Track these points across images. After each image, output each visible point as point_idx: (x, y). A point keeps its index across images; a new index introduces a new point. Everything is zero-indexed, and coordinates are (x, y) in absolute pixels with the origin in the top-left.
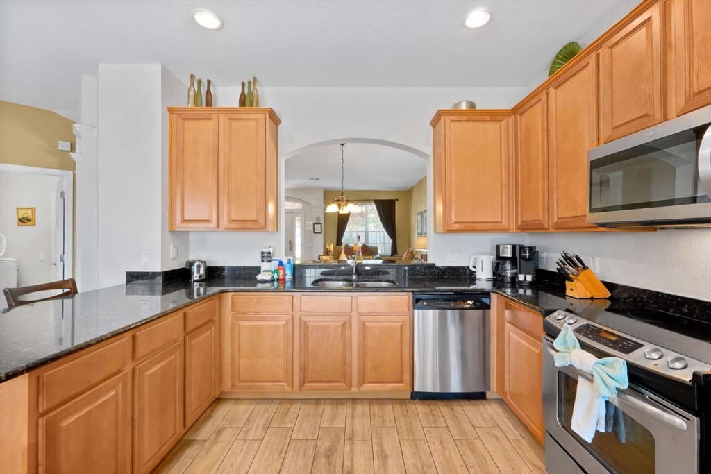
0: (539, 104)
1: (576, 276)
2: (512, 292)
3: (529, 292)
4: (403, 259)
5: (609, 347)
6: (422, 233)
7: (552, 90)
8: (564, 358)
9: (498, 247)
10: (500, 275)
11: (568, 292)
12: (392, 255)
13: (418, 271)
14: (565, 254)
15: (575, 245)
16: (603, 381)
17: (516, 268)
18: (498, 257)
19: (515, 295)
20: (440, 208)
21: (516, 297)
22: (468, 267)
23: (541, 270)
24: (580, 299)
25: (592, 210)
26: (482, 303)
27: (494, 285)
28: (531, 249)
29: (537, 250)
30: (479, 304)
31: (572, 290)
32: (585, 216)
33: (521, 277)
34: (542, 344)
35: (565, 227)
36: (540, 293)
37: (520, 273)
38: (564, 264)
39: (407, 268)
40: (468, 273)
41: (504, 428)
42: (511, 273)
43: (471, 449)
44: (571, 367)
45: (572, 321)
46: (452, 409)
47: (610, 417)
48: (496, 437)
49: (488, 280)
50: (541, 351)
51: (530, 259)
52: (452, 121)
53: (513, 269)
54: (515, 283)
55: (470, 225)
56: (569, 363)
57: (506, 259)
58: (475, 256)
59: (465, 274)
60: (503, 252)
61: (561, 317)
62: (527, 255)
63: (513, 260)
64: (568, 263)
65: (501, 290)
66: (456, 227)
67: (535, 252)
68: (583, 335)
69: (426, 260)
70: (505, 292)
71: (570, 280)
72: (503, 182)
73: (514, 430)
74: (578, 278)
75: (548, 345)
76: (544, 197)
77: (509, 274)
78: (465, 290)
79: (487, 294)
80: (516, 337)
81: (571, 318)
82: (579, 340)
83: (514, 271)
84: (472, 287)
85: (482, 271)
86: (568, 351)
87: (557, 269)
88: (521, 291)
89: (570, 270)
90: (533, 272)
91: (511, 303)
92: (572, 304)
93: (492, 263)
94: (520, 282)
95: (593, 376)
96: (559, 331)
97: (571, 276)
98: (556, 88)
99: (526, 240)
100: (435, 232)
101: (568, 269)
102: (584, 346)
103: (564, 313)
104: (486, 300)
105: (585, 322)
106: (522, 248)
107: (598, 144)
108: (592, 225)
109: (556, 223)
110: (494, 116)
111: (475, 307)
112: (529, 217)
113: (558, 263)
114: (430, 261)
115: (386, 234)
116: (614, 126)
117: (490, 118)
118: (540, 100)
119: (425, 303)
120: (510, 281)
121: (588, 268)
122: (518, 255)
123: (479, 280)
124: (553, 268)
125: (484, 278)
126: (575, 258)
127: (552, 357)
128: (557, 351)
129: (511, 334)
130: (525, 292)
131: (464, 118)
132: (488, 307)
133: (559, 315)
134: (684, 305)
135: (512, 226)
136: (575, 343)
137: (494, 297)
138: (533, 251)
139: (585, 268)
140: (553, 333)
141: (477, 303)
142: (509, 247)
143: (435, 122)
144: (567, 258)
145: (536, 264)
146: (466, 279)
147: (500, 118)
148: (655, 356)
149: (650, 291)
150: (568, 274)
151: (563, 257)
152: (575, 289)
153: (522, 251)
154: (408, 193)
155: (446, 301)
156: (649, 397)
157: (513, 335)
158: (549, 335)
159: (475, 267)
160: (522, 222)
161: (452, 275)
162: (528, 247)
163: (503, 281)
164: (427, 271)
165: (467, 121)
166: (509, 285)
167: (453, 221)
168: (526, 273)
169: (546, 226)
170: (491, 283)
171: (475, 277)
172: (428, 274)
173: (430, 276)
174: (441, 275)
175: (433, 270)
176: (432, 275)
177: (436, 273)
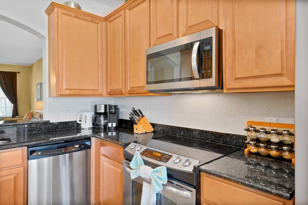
0: (120, 18)
1: (139, 121)
2: (104, 135)
3: (114, 134)
4: (24, 119)
5: (158, 160)
6: (41, 99)
7: (127, 11)
8: (136, 173)
9: (96, 106)
10: (97, 125)
11: (135, 131)
12: (13, 117)
13: (34, 128)
14: (134, 109)
15: (138, 103)
16: (156, 181)
17: (107, 119)
18: (96, 113)
19: (106, 136)
20: (54, 80)
21: (106, 138)
22: (76, 121)
23: (120, 119)
24: (141, 134)
25: (148, 83)
26: (86, 145)
27: (93, 131)
28: (115, 106)
29: (118, 107)
30: (83, 146)
31: (137, 129)
32: (144, 87)
33: (110, 125)
34: (123, 166)
35: (134, 93)
36: (120, 133)
37: (109, 122)
38: (133, 115)
39: (26, 126)
40: (75, 125)
42: (104, 123)
44: (139, 178)
45: (139, 149)
47: (158, 201)
49: (89, 129)
50: (122, 170)
51: (114, 113)
52: (63, 14)
53: (105, 120)
54: (106, 129)
55: (77, 91)
56: (139, 175)
57: (100, 114)
58: (81, 113)
59: (73, 126)
60: (99, 109)
61: (133, 147)
62: (113, 110)
63: (105, 114)
64: (135, 114)
65: (98, 135)
66: (67, 92)
67: (117, 109)
68: (145, 156)
69: (42, 118)
70: (100, 136)
71: (136, 124)
72: (99, 64)
74: (140, 122)
75: (126, 165)
76: (122, 75)
77: (103, 124)
78: (73, 138)
79: (88, 139)
80: (107, 165)
81: (138, 147)
82: (143, 159)
83: (106, 121)
84: (78, 135)
85: (86, 123)
86: (138, 168)
87: (130, 118)
88: (110, 134)
89: (136, 118)
90: (116, 120)
91: (104, 142)
92: (137, 138)
93: (92, 117)
94: (109, 128)
95: (151, 180)
96: (133, 156)
97: (136, 121)
98: (129, 10)
99: (112, 102)
100: (50, 96)
101: (135, 118)
102: (146, 163)
103: (134, 144)
104: (88, 143)
105: (145, 148)
106: (110, 106)
107: (150, 46)
108: (147, 92)
109: (129, 91)
110: (93, 19)
111: (80, 149)
112: (115, 87)
113: (130, 115)
114: (45, 119)
115: (7, 100)
116: (157, 37)
117: (91, 19)
118: (121, 15)
119: (39, 153)
120: (103, 128)
121: (144, 116)
122: (108, 111)
123: (83, 129)
124: (127, 118)
125: (87, 128)
126: (138, 111)
127: (129, 174)
128: (132, 169)
129: (104, 163)
130: (112, 134)
131: (73, 14)
132: (89, 147)
133: (132, 145)
134: (181, 131)
135: (105, 93)
136: (142, 162)
137: (93, 140)
138: (117, 108)
139: (143, 116)
140: (129, 158)
141: (81, 146)
142: (103, 106)
143: (50, 11)
144: (135, 111)
145: (118, 116)
146: (74, 129)
147: (97, 21)
148: (178, 161)
149: (169, 126)
150: (135, 120)
151: (133, 111)
152: (139, 129)
153: (110, 108)
154: (29, 68)
155: (58, 148)
156: (176, 185)
157: (105, 163)
158: (127, 159)
159: (80, 121)
160: (110, 90)
161: (64, 128)
162: (114, 106)
163: (99, 128)
164: (43, 127)
165: (75, 17)
166: (103, 130)
167: (64, 88)
168: (112, 122)
169: (124, 93)
170: (91, 131)
171: (81, 128)
172: (43, 129)
173: (45, 130)
174: (55, 128)
175: (48, 126)
176: (47, 129)
177: (50, 128)
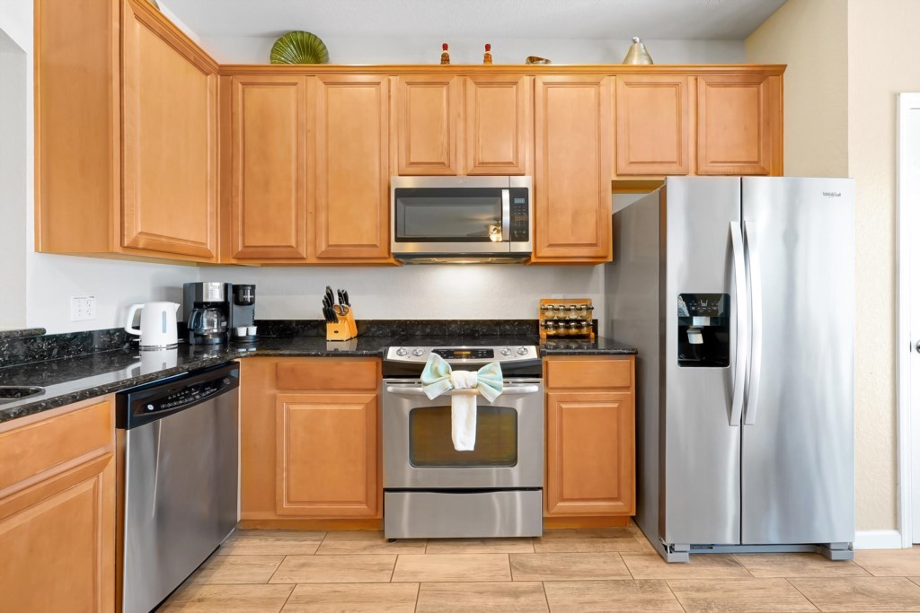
0: (293, 89)
8: (442, 386)
11: (331, 337)
18: (197, 304)
31: (336, 332)
33: (241, 332)
35: (340, 257)
37: (238, 326)
40: (115, 341)
41: (294, 551)
42: (219, 329)
43: (307, 603)
46: (200, 600)
48: (303, 565)
49: (169, 347)
56: (449, 388)
57: (210, 305)
59: (111, 345)
60: (211, 294)
62: (248, 297)
63: (223, 306)
73: (303, 543)
74: (346, 317)
77: (216, 331)
80: (309, 408)
85: (164, 331)
95: (477, 386)
97: (337, 315)
98: (327, 83)
100: (37, 250)
106: (242, 286)
109: (325, 252)
116: (412, 161)
118: (294, 85)
119: (151, 407)
120: (217, 341)
122: (230, 298)
123: (148, 349)
125: (165, 346)
129: (296, 408)
135: (216, 253)
142: (219, 287)
153: (236, 292)
156: (513, 383)
157: (300, 407)
159: (138, 328)
162: (251, 285)
163: (202, 344)
164: (20, 349)
167: (138, 230)
168: (246, 326)
170: (176, 353)
171: (138, 347)
172: (22, 358)
173: (28, 361)
174: (58, 353)
175: (35, 345)
176: (34, 358)
177: (44, 351)
